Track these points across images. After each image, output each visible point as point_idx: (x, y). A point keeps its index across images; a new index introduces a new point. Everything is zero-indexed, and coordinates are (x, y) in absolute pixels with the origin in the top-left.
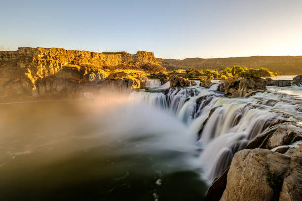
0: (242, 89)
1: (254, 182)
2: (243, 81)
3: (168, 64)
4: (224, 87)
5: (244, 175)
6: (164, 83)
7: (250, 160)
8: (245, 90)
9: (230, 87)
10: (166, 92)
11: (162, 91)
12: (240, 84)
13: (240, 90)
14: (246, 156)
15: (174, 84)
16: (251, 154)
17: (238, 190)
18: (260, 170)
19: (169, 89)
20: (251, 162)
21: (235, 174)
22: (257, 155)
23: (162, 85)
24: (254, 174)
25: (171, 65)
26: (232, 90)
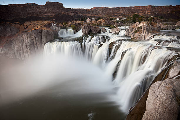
0: (144, 33)
1: (167, 104)
2: (144, 27)
3: (78, 13)
4: (130, 32)
5: (159, 100)
6: (77, 32)
7: (163, 89)
8: (146, 34)
9: (135, 32)
10: (80, 40)
11: (77, 39)
12: (142, 29)
13: (143, 35)
14: (159, 87)
15: (86, 32)
16: (163, 84)
17: (155, 112)
18: (170, 95)
19: (83, 37)
20: (163, 90)
21: (152, 101)
22: (167, 84)
23: (75, 33)
24: (166, 98)
25: (80, 14)
26: (136, 35)
